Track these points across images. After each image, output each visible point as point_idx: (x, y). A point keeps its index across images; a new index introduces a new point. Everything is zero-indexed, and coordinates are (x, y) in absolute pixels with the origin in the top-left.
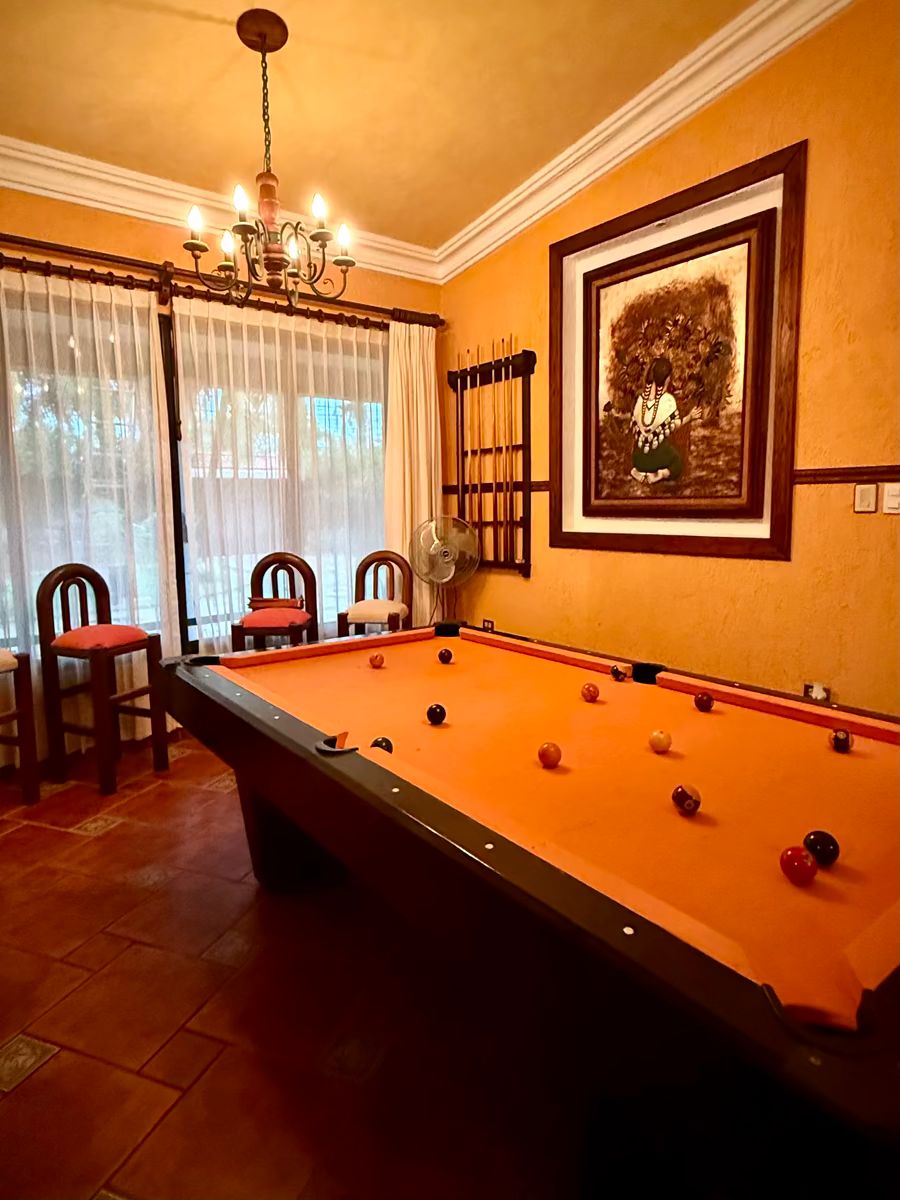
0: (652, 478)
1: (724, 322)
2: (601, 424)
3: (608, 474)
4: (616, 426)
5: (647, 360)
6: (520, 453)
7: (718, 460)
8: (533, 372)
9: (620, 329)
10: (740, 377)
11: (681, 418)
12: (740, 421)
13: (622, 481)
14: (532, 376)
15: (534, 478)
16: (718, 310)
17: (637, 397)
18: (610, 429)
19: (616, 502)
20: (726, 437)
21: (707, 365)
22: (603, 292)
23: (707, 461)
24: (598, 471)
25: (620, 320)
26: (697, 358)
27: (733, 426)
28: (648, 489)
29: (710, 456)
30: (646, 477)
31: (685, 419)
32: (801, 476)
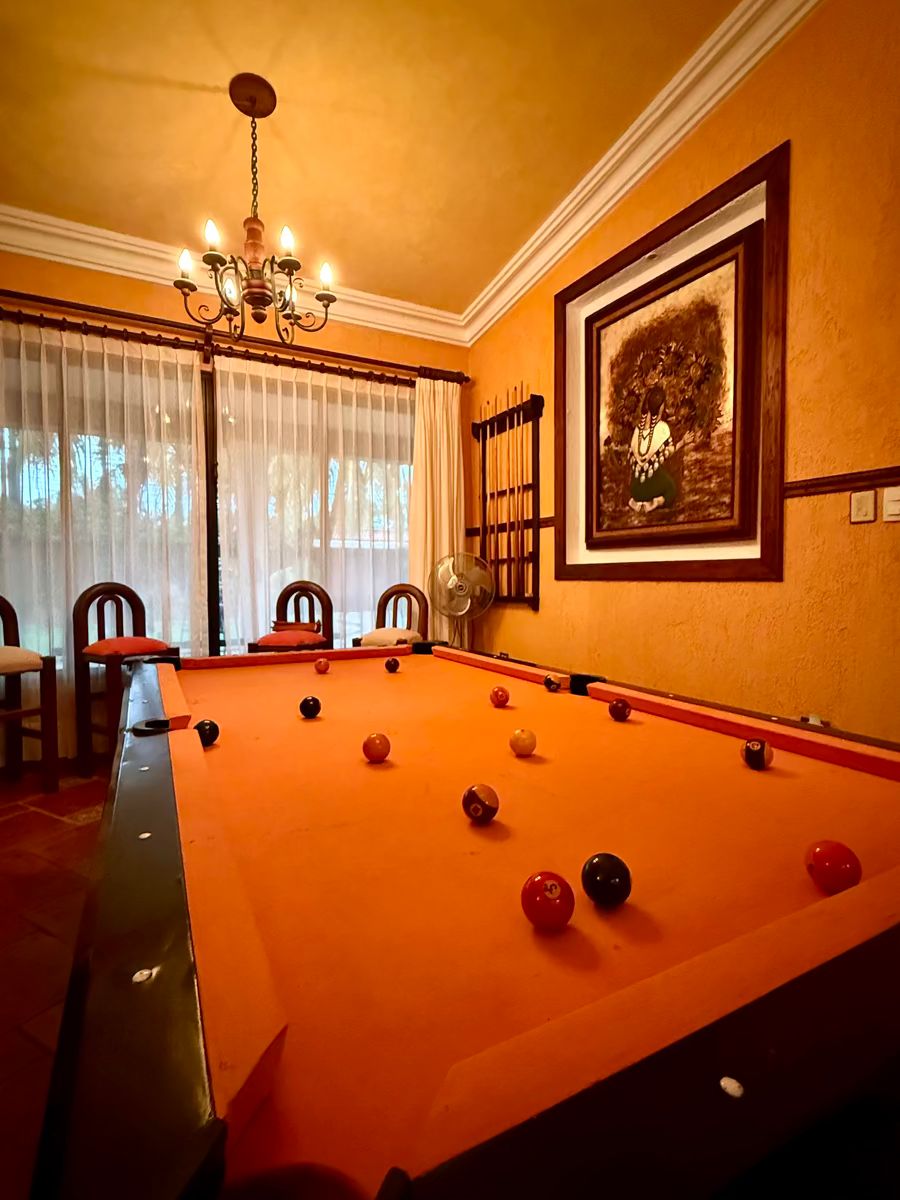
0: (648, 507)
1: (715, 343)
2: (602, 458)
3: (608, 507)
4: (615, 459)
5: (643, 391)
6: (531, 493)
7: (710, 482)
8: (541, 415)
9: (619, 366)
10: (730, 395)
11: (674, 445)
12: (731, 439)
13: (620, 511)
14: (541, 420)
15: (543, 515)
16: (709, 330)
17: (634, 429)
18: (609, 463)
19: (615, 534)
20: (718, 458)
21: (699, 388)
22: (603, 332)
23: (699, 485)
24: (599, 505)
25: (618, 356)
26: (689, 381)
27: (725, 446)
28: (644, 519)
29: (703, 480)
30: (642, 506)
31: (678, 445)
32: (791, 489)
